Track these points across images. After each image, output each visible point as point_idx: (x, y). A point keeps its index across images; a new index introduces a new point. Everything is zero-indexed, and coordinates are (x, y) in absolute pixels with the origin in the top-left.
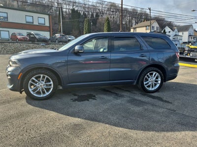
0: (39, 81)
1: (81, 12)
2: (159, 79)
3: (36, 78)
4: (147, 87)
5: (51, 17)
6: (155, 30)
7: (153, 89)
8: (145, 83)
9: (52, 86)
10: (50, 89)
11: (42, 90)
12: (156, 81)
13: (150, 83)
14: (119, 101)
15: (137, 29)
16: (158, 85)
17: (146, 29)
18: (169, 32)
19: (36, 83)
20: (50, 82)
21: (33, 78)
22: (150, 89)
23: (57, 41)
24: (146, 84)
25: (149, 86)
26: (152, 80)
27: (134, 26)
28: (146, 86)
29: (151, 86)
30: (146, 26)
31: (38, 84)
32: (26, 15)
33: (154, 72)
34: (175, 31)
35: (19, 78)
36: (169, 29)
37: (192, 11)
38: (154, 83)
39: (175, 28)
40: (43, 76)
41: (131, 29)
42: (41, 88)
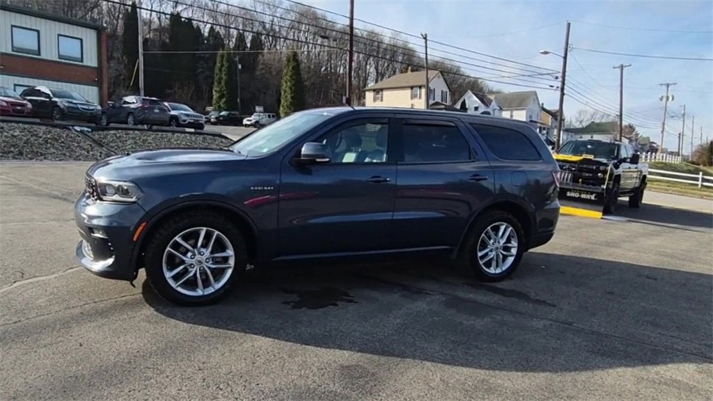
1: (202, 25)
2: (514, 243)
3: (185, 238)
4: (485, 264)
6: (438, 99)
7: (498, 271)
8: (479, 254)
12: (507, 249)
13: (492, 255)
14: (421, 305)
15: (385, 93)
16: (510, 260)
17: (413, 97)
18: (476, 109)
19: (186, 252)
20: (224, 249)
21: (178, 239)
22: (492, 270)
23: (130, 119)
24: (482, 257)
25: (488, 265)
26: (496, 245)
27: (371, 85)
28: (481, 263)
30: (412, 88)
31: (189, 254)
32: (14, 24)
33: (502, 225)
34: (491, 106)
35: (135, 239)
36: (475, 101)
37: (542, 53)
38: (502, 253)
39: (492, 97)
40: (207, 230)
41: (367, 93)
42: (200, 269)
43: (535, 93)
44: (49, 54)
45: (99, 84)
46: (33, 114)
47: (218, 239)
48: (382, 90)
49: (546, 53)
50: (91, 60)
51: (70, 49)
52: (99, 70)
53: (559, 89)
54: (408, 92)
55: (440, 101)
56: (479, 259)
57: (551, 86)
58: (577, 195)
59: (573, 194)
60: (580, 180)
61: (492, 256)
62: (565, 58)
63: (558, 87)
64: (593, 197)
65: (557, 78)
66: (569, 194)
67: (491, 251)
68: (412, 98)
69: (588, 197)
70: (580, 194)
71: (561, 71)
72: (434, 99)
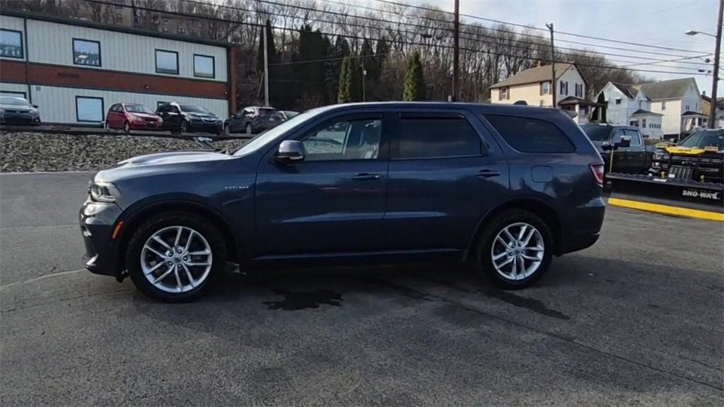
0: (172, 245)
1: (330, 37)
2: (540, 247)
3: (163, 237)
4: (502, 269)
5: (232, 54)
6: (572, 93)
7: (521, 277)
8: (494, 258)
9: (210, 261)
10: (203, 269)
11: (182, 272)
12: (531, 253)
15: (512, 90)
16: (536, 265)
17: (542, 92)
18: (619, 101)
19: (163, 250)
20: (203, 248)
21: (155, 237)
22: (512, 276)
23: (249, 129)
24: (498, 262)
25: (507, 269)
26: (517, 247)
27: (502, 80)
28: (497, 268)
29: (514, 269)
30: (541, 83)
31: (168, 253)
32: (157, 48)
33: (524, 225)
34: (636, 98)
35: (114, 236)
36: (617, 93)
37: (688, 34)
38: (524, 258)
39: (638, 88)
40: (183, 229)
41: (493, 92)
42: (178, 267)
43: (693, 80)
44: (186, 73)
45: (228, 98)
46: (163, 127)
47: (195, 238)
48: (508, 87)
49: (693, 33)
50: (222, 76)
51: (204, 67)
52: (228, 85)
53: (712, 73)
54: (537, 87)
55: (574, 96)
56: (494, 263)
57: (700, 71)
58: (695, 194)
59: (690, 193)
60: (702, 177)
61: (511, 260)
62: (719, 37)
63: (709, 72)
64: (715, 196)
65: (708, 61)
66: (685, 193)
67: (510, 254)
68: (541, 94)
69: (709, 196)
70: (699, 193)
71: (714, 52)
72: (567, 94)
